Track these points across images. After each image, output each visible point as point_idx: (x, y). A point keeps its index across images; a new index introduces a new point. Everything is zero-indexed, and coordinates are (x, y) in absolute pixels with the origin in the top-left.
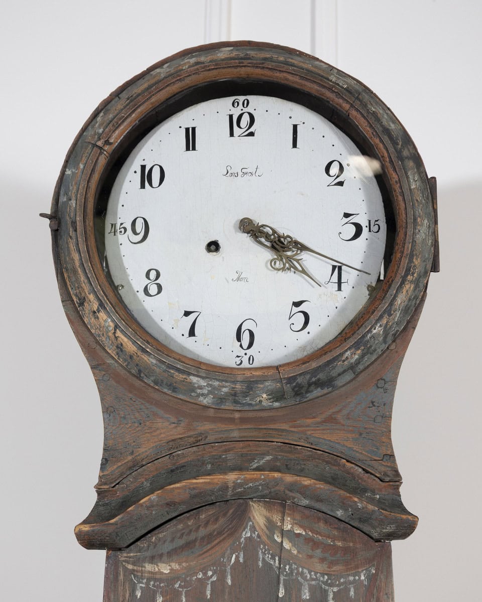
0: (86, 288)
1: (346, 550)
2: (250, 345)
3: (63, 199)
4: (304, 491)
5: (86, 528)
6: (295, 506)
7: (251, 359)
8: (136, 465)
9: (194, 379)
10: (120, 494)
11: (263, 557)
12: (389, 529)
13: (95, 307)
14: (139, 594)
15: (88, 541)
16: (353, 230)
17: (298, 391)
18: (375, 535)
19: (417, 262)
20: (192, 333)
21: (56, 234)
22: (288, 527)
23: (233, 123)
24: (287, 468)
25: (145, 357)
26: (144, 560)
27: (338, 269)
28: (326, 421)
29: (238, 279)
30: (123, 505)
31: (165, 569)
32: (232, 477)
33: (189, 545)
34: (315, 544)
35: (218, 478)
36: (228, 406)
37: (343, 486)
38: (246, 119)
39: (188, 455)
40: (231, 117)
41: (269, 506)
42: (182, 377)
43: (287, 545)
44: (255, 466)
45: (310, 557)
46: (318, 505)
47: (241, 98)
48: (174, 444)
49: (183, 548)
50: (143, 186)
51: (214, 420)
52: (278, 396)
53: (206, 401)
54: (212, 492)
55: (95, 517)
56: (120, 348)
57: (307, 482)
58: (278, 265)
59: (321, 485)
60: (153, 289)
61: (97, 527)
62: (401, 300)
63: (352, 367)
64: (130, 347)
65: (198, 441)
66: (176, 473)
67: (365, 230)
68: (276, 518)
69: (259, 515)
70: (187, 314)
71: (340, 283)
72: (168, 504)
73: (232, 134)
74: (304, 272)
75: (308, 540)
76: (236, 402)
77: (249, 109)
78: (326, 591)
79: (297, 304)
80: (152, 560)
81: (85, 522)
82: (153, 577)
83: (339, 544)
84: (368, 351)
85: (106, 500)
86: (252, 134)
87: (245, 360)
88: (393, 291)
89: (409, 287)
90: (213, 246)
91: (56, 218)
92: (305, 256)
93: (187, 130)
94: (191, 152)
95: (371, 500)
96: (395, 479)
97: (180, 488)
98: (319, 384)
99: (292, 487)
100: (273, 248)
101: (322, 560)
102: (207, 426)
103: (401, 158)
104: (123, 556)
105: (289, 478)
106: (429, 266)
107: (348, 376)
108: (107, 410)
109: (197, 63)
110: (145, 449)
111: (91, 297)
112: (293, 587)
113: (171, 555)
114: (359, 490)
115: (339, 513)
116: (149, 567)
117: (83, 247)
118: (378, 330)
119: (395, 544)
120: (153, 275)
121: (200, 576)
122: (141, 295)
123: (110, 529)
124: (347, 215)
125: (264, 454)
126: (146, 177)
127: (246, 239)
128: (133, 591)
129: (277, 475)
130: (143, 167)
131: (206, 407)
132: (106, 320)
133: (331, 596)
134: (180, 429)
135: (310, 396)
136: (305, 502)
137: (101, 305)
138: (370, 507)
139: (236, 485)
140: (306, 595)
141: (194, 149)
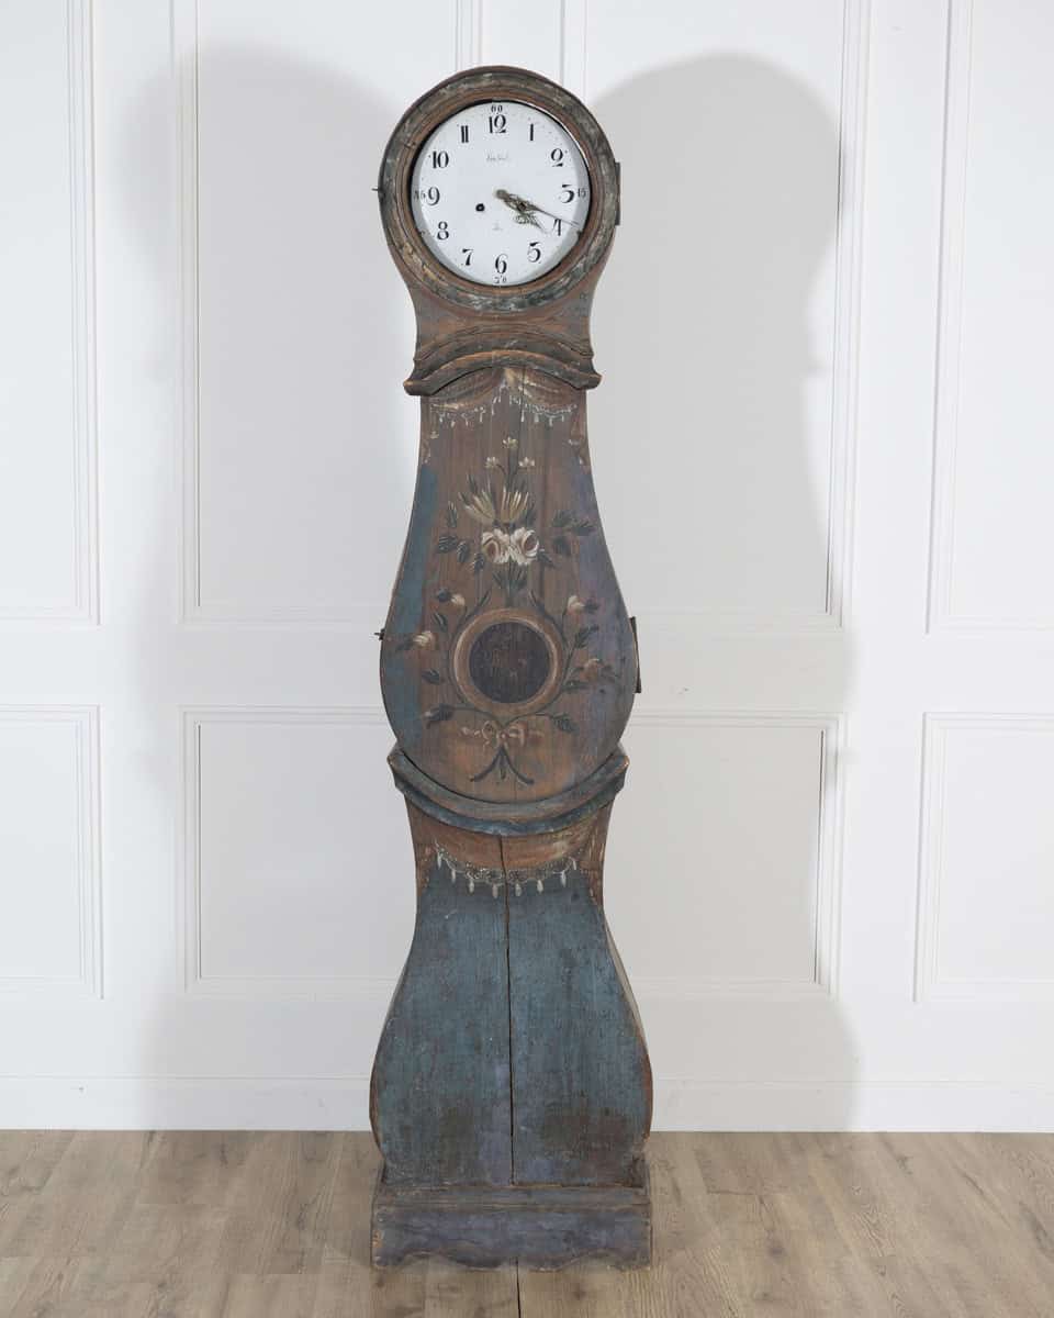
0: (405, 239)
1: (560, 395)
2: (504, 271)
3: (386, 179)
4: (536, 361)
5: (410, 383)
6: (531, 370)
7: (504, 280)
8: (437, 347)
9: (471, 296)
10: (429, 362)
11: (512, 399)
12: (584, 383)
13: (410, 250)
14: (441, 420)
15: (411, 391)
16: (568, 195)
17: (532, 302)
18: (577, 385)
19: (604, 222)
20: (468, 263)
21: (383, 202)
22: (526, 382)
23: (492, 123)
24: (525, 348)
25: (440, 282)
26: (443, 401)
27: (558, 221)
28: (550, 319)
29: (496, 229)
30: (431, 370)
31: (456, 406)
32: (494, 353)
33: (470, 392)
34: (541, 391)
35: (486, 354)
36: (491, 311)
37: (559, 359)
38: (500, 120)
39: (467, 340)
40: (491, 119)
41: (516, 370)
42: (462, 294)
43: (526, 392)
44: (507, 346)
45: (539, 399)
46: (543, 369)
47: (497, 104)
48: (460, 333)
49: (466, 394)
50: (435, 166)
51: (482, 319)
52: (521, 305)
53: (478, 308)
54: (482, 362)
55: (414, 377)
56: (426, 275)
57: (537, 356)
58: (522, 220)
59: (546, 358)
60: (443, 235)
61: (417, 383)
62: (594, 246)
63: (565, 287)
64: (432, 276)
65: (473, 331)
66: (461, 351)
67: (576, 197)
68: (520, 377)
69: (509, 375)
70: (465, 251)
71: (559, 230)
72: (458, 369)
73: (491, 131)
74: (536, 224)
75: (537, 389)
76: (496, 309)
77: (503, 113)
78: (548, 419)
79: (533, 245)
80: (448, 401)
81: (410, 380)
82: (448, 411)
83: (556, 391)
84: (574, 277)
85: (421, 366)
86: (504, 131)
87: (501, 280)
88: (589, 242)
89: (599, 238)
90: (480, 208)
91: (383, 190)
92: (537, 214)
93: (462, 128)
94: (465, 144)
95: (575, 366)
96: (590, 353)
97: (463, 361)
98: (544, 298)
99: (528, 359)
100: (518, 209)
101: (546, 401)
102: (478, 323)
103: (596, 154)
104: (431, 399)
105: (527, 354)
106: (613, 222)
107: (562, 293)
108: (418, 313)
109: (470, 89)
110: (442, 337)
111: (408, 244)
112: (529, 416)
113: (459, 398)
114: (568, 360)
115: (557, 374)
116: (446, 405)
117: (401, 214)
118: (580, 265)
119: (588, 392)
120: (443, 225)
121: (476, 410)
122: (436, 239)
123: (424, 384)
124: (564, 186)
125: (513, 339)
126: (436, 160)
127: (501, 202)
128: (438, 418)
129: (519, 352)
130: (435, 154)
131: (478, 312)
132: (417, 259)
133: (551, 420)
134: (462, 325)
135: (540, 304)
136: (537, 368)
137: (414, 250)
138: (574, 370)
139: (496, 358)
140: (537, 420)
141: (467, 141)
